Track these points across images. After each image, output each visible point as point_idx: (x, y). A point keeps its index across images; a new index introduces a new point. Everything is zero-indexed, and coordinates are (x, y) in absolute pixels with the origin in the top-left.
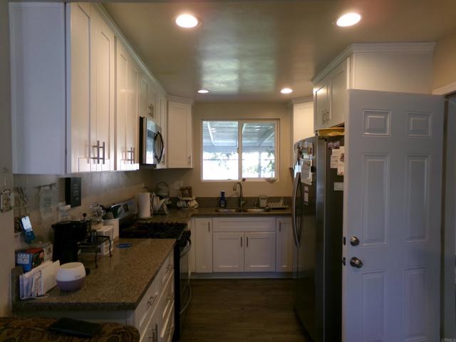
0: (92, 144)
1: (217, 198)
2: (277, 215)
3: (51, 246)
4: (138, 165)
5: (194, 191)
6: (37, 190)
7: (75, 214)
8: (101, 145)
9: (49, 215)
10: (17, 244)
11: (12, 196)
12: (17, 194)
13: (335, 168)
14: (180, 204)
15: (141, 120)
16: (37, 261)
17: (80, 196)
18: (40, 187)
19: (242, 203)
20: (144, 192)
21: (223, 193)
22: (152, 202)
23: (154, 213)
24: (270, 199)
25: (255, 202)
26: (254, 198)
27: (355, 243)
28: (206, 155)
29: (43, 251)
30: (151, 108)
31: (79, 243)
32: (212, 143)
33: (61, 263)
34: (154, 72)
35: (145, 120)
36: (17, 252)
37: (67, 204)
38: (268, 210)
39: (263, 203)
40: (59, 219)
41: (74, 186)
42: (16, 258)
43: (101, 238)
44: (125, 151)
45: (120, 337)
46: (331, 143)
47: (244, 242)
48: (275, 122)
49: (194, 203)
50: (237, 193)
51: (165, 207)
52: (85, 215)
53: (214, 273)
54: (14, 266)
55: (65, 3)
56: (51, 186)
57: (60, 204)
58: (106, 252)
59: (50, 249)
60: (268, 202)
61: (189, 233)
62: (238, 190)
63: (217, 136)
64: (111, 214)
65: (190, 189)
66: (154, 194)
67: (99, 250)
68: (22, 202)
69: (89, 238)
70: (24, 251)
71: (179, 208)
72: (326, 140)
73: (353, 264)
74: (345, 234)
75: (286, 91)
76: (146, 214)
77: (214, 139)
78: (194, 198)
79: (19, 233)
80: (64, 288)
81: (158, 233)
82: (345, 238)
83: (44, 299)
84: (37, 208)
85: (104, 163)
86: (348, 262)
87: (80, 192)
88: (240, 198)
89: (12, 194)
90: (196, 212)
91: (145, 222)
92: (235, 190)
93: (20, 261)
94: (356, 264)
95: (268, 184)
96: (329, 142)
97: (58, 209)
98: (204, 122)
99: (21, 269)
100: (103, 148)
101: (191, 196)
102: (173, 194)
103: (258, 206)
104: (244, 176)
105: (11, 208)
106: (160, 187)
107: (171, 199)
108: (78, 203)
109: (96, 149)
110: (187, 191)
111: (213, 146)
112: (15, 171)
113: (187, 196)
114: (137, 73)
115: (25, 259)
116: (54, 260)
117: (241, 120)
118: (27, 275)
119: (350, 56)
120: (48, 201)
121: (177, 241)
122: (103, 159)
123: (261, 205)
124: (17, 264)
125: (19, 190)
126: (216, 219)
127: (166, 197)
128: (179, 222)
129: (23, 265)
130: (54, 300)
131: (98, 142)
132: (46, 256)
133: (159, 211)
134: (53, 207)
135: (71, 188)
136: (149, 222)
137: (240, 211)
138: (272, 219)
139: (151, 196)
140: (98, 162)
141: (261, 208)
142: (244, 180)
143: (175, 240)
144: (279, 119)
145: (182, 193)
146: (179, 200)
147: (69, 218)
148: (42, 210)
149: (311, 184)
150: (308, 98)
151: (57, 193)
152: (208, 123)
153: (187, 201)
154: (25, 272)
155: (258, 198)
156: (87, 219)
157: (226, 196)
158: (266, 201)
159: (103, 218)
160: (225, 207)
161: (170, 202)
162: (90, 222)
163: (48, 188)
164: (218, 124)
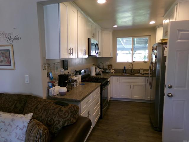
0: (68, 49)
1: (123, 69)
2: (146, 76)
3: (58, 82)
4: (88, 56)
5: (113, 66)
6: (54, 64)
7: (66, 72)
8: (71, 49)
9: (58, 72)
10: (48, 80)
11: (46, 66)
12: (48, 65)
13: (166, 56)
14: (107, 71)
15: (89, 39)
16: (54, 86)
17: (67, 66)
18: (54, 63)
19: (133, 71)
20: (93, 66)
21: (125, 67)
22: (96, 70)
23: (97, 74)
24: (145, 70)
25: (138, 71)
26: (138, 69)
27: (170, 87)
28: (118, 52)
29: (55, 83)
30: (93, 34)
31: (66, 81)
32: (124, 47)
33: (60, 87)
34: (95, 20)
35: (90, 39)
36: (48, 82)
37: (63, 69)
38: (143, 74)
39: (141, 71)
40: (61, 73)
41: (65, 63)
42: (48, 84)
43: (73, 81)
44: (82, 51)
45: (72, 107)
46: (165, 45)
47: (132, 87)
48: (149, 37)
49: (113, 71)
50: (131, 67)
51: (101, 72)
52: (68, 73)
53: (119, 98)
54: (47, 86)
55: (58, 3)
56: (58, 63)
57: (61, 69)
58: (75, 86)
59: (57, 82)
60: (143, 71)
61: (108, 82)
62: (131, 66)
63: (126, 44)
64: (78, 73)
65: (111, 65)
66: (97, 67)
67: (73, 85)
68: (49, 68)
69: (69, 80)
70: (50, 82)
71: (107, 73)
72: (162, 44)
73: (168, 96)
74: (166, 84)
75: (152, 22)
76: (93, 74)
77: (125, 45)
78: (113, 69)
79: (49, 77)
80: (61, 94)
81: (95, 81)
82: (165, 85)
83: (56, 96)
84: (54, 70)
85: (73, 55)
86: (166, 95)
87: (67, 65)
88: (132, 69)
89: (46, 65)
90: (114, 74)
91: (92, 77)
92: (129, 66)
93: (49, 85)
94: (170, 96)
95: (145, 64)
96: (164, 45)
97: (60, 71)
98: (118, 38)
99: (49, 87)
100: (72, 50)
101: (112, 68)
102: (105, 67)
103: (139, 72)
104: (134, 60)
105: (46, 69)
106: (100, 64)
107: (104, 69)
108: (67, 69)
109: (70, 50)
110: (110, 66)
111: (125, 48)
112: (47, 58)
113: (110, 68)
114: (87, 22)
115: (50, 84)
116: (59, 86)
117: (133, 36)
118: (51, 89)
119: (177, 5)
120: (57, 68)
121: (102, 84)
122: (72, 54)
123: (141, 73)
124: (48, 86)
125: (48, 64)
126: (121, 77)
127: (102, 68)
128: (105, 78)
129: (50, 86)
130: (58, 97)
131: (70, 48)
132: (56, 85)
133: (99, 73)
134: (59, 70)
135: (65, 64)
136: (94, 77)
137: (131, 74)
138: (144, 78)
139: (95, 68)
140: (71, 55)
141: (140, 73)
142: (134, 62)
143: (101, 83)
144: (150, 35)
145: (109, 67)
146: (107, 70)
147: (63, 73)
148: (55, 70)
149: (155, 63)
150: (161, 25)
151: (60, 65)
152: (120, 39)
153: (110, 70)
154: (50, 88)
155: (140, 69)
156: (69, 74)
157: (126, 68)
158: (142, 71)
159: (75, 74)
160: (125, 73)
161: (104, 70)
162: (70, 75)
163: (57, 63)
164: (125, 39)
